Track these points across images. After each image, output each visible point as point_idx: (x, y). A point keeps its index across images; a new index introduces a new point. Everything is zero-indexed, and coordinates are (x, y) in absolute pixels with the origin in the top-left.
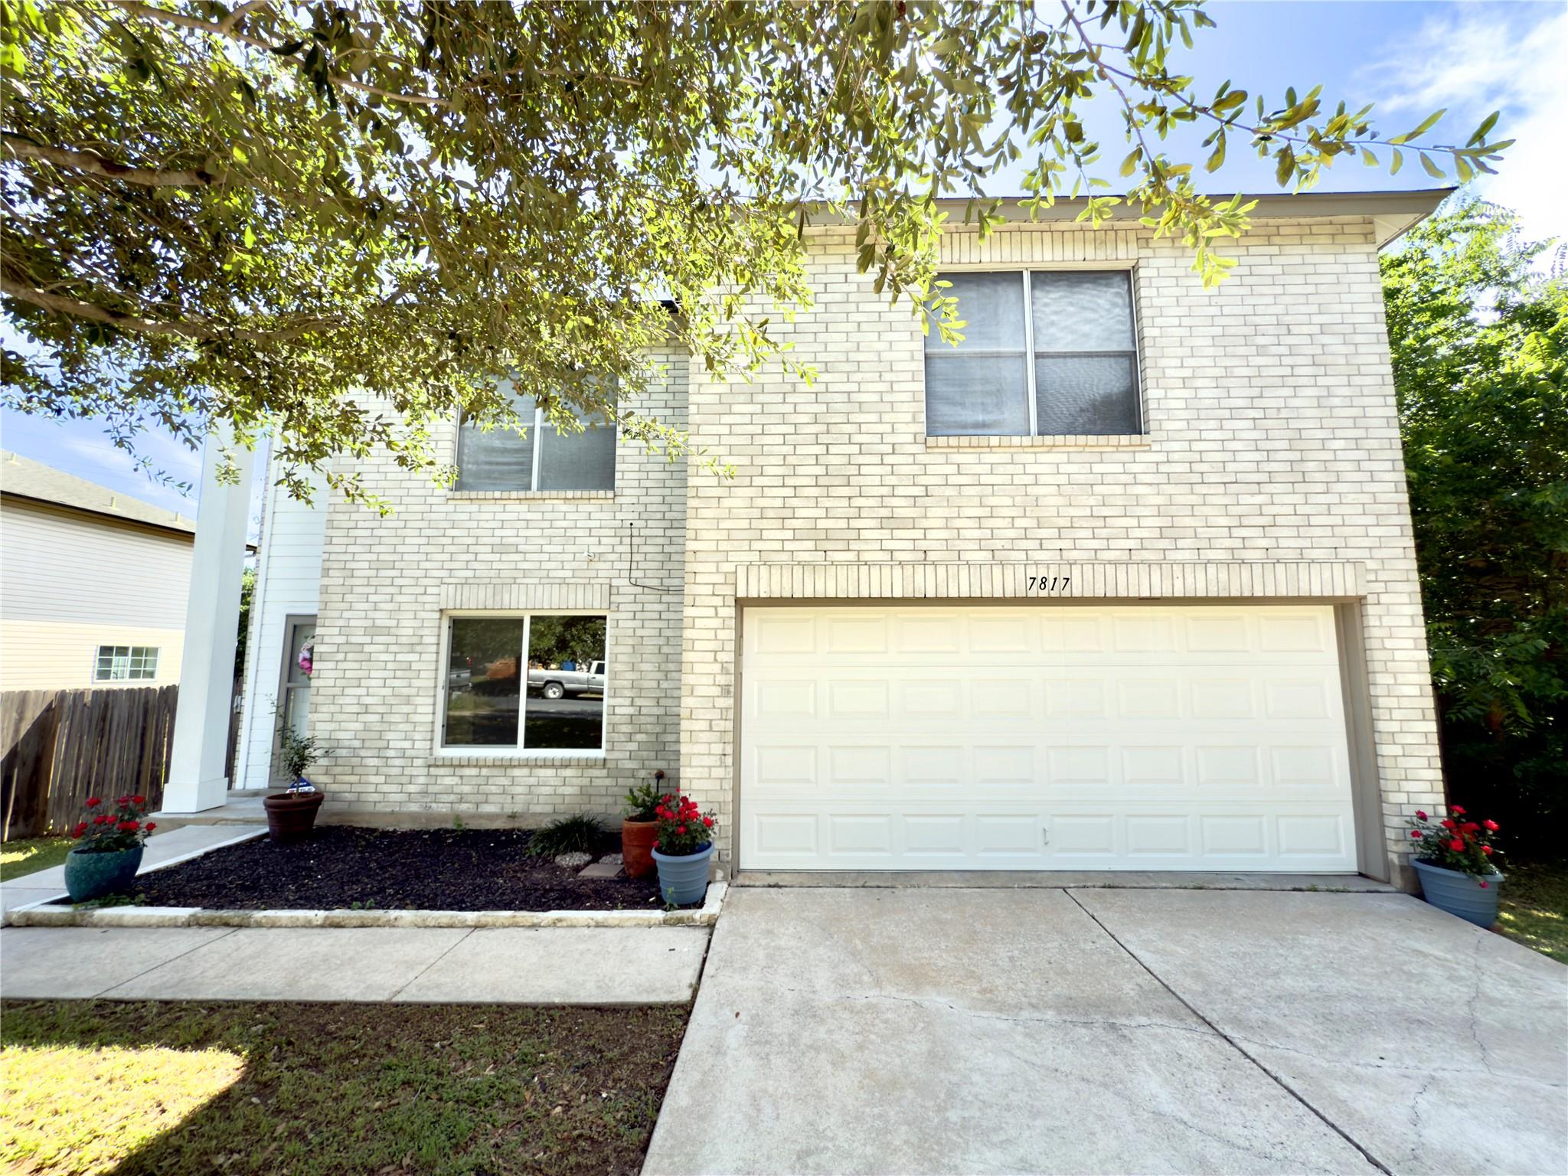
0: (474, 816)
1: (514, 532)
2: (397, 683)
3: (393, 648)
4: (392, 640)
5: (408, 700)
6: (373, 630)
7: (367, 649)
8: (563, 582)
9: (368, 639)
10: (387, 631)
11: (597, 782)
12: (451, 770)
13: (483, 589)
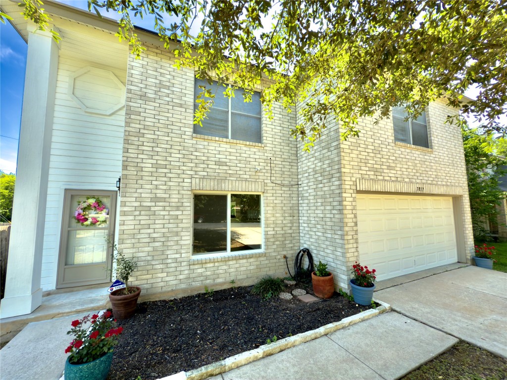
0: (213, 285)
1: (224, 157)
2: (171, 226)
3: (167, 208)
4: (167, 204)
5: (177, 234)
6: (155, 199)
7: (153, 209)
8: (246, 180)
9: (153, 204)
10: (164, 200)
11: (263, 262)
12: (201, 266)
13: (212, 181)
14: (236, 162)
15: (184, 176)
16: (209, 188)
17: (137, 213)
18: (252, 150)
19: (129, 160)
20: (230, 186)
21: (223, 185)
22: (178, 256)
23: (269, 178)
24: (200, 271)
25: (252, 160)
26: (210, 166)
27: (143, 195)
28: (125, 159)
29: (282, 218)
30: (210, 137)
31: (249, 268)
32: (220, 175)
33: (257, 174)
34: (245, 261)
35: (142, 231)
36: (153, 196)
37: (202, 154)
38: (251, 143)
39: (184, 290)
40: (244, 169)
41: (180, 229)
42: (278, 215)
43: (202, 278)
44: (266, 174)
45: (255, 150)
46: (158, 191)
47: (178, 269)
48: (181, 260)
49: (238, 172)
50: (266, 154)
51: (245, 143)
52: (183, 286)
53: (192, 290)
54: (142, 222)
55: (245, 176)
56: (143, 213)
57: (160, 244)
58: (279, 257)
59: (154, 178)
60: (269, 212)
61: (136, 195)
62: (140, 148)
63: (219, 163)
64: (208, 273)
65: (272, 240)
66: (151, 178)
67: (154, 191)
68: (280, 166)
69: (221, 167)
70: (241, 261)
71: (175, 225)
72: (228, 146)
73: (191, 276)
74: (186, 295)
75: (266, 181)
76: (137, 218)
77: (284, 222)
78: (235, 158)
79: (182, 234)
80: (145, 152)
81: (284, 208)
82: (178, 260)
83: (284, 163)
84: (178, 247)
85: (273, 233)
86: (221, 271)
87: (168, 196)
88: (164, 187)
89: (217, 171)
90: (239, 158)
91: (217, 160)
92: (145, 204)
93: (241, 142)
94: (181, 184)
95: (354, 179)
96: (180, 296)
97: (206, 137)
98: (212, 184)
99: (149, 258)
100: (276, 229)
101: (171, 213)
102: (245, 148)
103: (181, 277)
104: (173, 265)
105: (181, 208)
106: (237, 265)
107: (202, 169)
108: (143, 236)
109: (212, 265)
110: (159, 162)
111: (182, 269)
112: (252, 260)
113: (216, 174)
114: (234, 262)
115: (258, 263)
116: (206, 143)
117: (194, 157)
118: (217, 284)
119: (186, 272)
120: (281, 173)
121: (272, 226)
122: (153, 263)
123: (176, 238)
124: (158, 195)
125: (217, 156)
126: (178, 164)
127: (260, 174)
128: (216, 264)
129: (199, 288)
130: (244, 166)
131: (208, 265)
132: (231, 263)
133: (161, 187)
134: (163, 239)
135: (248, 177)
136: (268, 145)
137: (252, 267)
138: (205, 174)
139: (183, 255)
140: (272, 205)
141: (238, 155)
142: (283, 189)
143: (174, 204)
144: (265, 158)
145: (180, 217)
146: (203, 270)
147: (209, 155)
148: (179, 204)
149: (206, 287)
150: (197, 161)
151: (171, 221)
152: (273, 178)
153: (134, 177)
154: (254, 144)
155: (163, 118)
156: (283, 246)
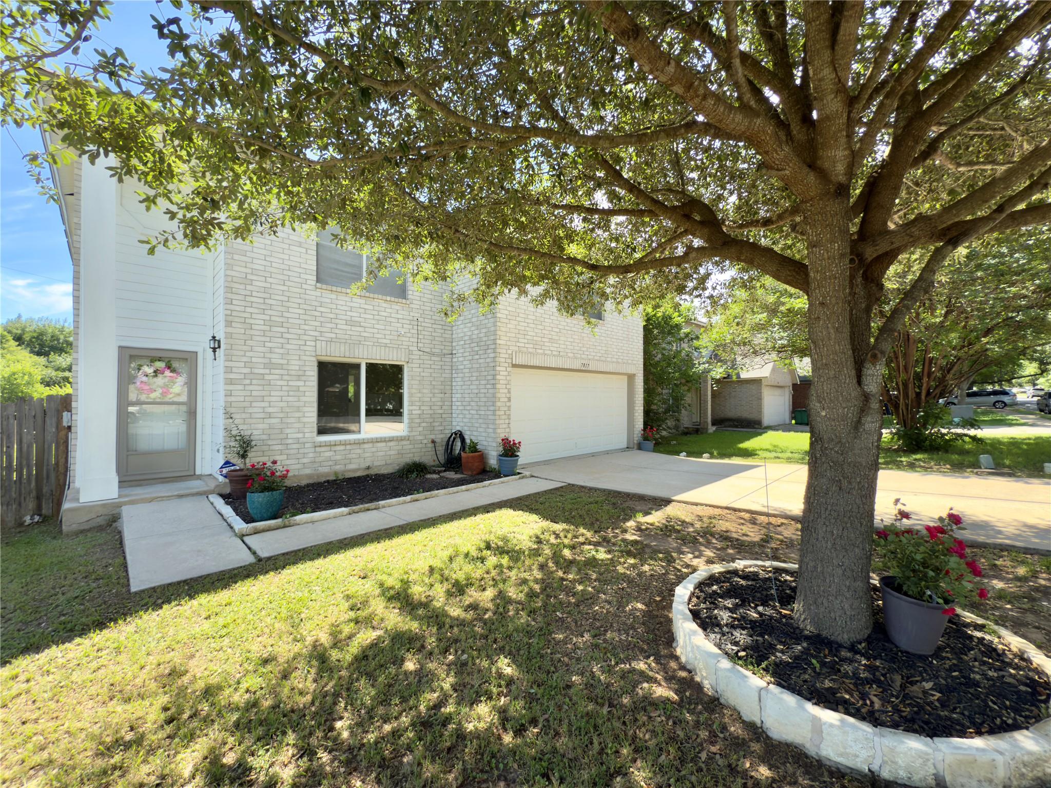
0: (345, 471)
4: (285, 372)
7: (267, 377)
8: (386, 346)
9: (267, 371)
11: (405, 447)
12: (328, 448)
13: (342, 345)
14: (374, 322)
15: (306, 337)
16: (338, 354)
17: (248, 382)
18: (394, 307)
19: (234, 314)
20: (366, 353)
21: (357, 351)
22: (300, 435)
23: (415, 344)
24: (328, 454)
25: (393, 320)
26: (339, 326)
27: (254, 360)
28: (229, 312)
29: (431, 395)
30: (339, 289)
31: (388, 453)
32: (353, 338)
33: (400, 338)
34: (383, 444)
35: (254, 404)
36: (267, 361)
37: (329, 311)
38: (393, 299)
39: (309, 476)
40: (383, 332)
41: (301, 404)
42: (425, 391)
43: (331, 463)
44: (412, 340)
45: (397, 307)
46: (273, 356)
47: (301, 451)
48: (305, 440)
49: (376, 336)
50: (412, 314)
51: (384, 298)
52: (308, 471)
53: (318, 476)
54: (254, 393)
55: (385, 341)
56: (254, 382)
57: (278, 420)
58: (425, 441)
59: (268, 339)
60: (414, 386)
61: (245, 359)
62: (248, 299)
63: (351, 323)
64: (338, 457)
65: (418, 421)
66: (263, 339)
67: (268, 355)
68: (430, 330)
69: (353, 328)
70: (379, 445)
71: (296, 399)
72: (363, 301)
73: (317, 460)
74: (311, 481)
75: (411, 348)
76: (248, 388)
77: (433, 400)
78: (371, 317)
79: (306, 409)
80: (254, 305)
81: (433, 383)
82: (301, 441)
83: (434, 326)
84: (301, 425)
85: (419, 412)
86: (354, 456)
87: (285, 362)
88: (281, 351)
89: (348, 332)
90: (376, 317)
91: (349, 318)
92: (256, 371)
93: (380, 296)
94: (302, 348)
95: (510, 352)
96: (304, 482)
97: (334, 288)
98: (342, 349)
99: (264, 437)
100: (423, 408)
101: (291, 383)
102: (385, 305)
103: (305, 461)
104: (295, 446)
105: (303, 378)
106: (374, 450)
107: (329, 330)
108: (255, 410)
109: (342, 448)
110: (273, 318)
111: (306, 451)
112: (392, 444)
113: (347, 337)
114: (370, 445)
115: (400, 447)
116: (333, 296)
117: (319, 314)
118: (350, 471)
119: (311, 455)
120: (430, 338)
121: (417, 404)
122: (270, 443)
123: (297, 415)
124: (273, 361)
125: (348, 313)
126: (297, 321)
127: (404, 339)
128: (348, 447)
129: (328, 474)
130: (383, 327)
131: (338, 448)
132: (366, 446)
133: (277, 350)
134: (281, 415)
135: (388, 342)
136: (414, 302)
137: (392, 453)
138: (333, 336)
139: (307, 435)
140: (418, 378)
141: (376, 313)
142: (433, 358)
143: (293, 373)
144: (411, 318)
145: (301, 389)
146: (332, 453)
147: (337, 311)
148: (301, 373)
149: (336, 473)
150: (322, 319)
151: (291, 393)
152: (420, 345)
153: (242, 337)
154: (396, 300)
155: (277, 260)
156: (432, 430)
